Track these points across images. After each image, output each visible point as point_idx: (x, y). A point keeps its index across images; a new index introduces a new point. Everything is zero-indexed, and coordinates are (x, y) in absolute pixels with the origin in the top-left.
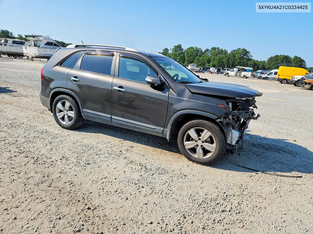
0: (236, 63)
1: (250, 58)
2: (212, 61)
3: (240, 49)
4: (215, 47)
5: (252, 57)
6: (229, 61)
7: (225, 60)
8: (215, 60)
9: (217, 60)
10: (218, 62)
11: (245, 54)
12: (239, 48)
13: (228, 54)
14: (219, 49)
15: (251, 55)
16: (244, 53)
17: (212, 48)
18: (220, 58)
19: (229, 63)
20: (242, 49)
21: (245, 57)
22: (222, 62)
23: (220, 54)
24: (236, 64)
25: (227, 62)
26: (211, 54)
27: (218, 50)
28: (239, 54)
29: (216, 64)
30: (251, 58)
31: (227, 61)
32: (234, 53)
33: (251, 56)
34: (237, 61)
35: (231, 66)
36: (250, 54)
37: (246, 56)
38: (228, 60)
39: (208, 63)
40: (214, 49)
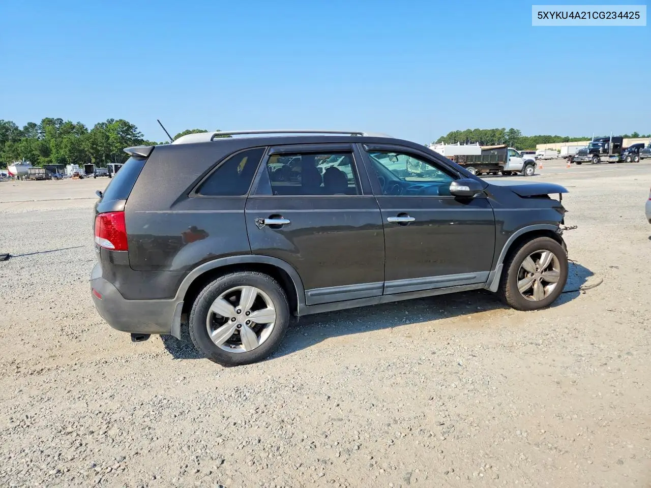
0: (113, 150)
1: (139, 138)
2: (54, 151)
3: (112, 120)
4: (50, 117)
5: (143, 135)
6: (96, 148)
7: (86, 146)
8: (61, 148)
9: (66, 146)
10: (70, 151)
11: (126, 130)
12: (110, 118)
13: (89, 131)
14: (64, 122)
15: (140, 132)
16: (124, 129)
17: (43, 121)
18: (72, 143)
19: (98, 151)
20: (117, 121)
21: (129, 137)
22: (83, 151)
23: (69, 132)
24: (114, 152)
25: (92, 151)
26: (45, 134)
27: (60, 124)
28: (116, 132)
29: (66, 156)
30: (142, 138)
31: (93, 148)
32: (103, 129)
33: (140, 134)
34: (116, 147)
35: (104, 158)
36: (138, 131)
37: (129, 135)
38: (95, 146)
39: (44, 156)
40: (49, 122)
